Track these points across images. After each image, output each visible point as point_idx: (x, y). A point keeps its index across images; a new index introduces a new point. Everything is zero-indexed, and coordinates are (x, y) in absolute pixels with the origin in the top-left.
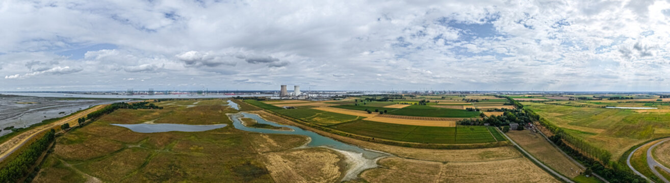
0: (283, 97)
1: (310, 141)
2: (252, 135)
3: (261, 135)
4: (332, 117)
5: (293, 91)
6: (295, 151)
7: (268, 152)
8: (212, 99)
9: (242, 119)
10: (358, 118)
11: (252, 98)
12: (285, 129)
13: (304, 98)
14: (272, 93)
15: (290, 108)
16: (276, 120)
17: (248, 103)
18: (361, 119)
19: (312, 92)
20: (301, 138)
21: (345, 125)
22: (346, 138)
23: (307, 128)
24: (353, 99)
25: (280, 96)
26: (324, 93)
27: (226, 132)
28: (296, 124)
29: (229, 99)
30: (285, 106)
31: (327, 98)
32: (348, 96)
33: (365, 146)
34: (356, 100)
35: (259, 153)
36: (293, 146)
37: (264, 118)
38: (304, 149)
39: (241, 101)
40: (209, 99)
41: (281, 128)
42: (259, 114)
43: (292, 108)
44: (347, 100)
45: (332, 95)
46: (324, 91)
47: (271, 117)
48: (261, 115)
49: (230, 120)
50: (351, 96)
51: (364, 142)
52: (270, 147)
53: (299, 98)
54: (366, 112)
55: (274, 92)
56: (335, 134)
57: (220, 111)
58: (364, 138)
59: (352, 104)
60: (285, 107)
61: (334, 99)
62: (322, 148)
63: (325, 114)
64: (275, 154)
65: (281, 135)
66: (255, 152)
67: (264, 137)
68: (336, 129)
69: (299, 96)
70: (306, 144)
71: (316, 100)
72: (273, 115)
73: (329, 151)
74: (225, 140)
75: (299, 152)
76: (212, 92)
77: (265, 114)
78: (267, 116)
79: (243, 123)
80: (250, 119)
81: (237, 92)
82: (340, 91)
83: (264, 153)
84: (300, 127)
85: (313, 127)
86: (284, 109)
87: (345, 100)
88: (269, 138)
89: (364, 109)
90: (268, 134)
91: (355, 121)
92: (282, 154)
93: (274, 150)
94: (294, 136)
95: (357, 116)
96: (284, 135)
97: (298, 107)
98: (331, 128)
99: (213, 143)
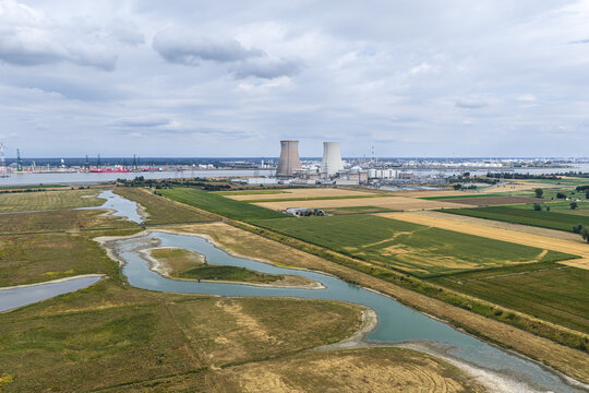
0: (289, 177)
1: (372, 326)
2: (189, 307)
3: (218, 304)
4: (447, 246)
5: (320, 160)
6: (323, 356)
7: (240, 363)
8: (41, 188)
9: (155, 255)
10: (542, 255)
11: (188, 183)
12: (292, 282)
13: (354, 181)
14: (251, 164)
15: (308, 214)
16: (266, 252)
17: (174, 199)
18: (554, 259)
19: (381, 164)
20: (345, 311)
21: (491, 276)
22: (494, 324)
23: (364, 278)
24: (529, 186)
25: (277, 176)
26: (421, 164)
27: (99, 302)
28: (328, 265)
29: (105, 186)
30: (293, 208)
31: (433, 184)
32: (507, 176)
33: (567, 368)
34: (539, 192)
35: (213, 367)
36: (318, 341)
37: (227, 245)
38: (352, 353)
39: (149, 191)
40: (29, 189)
41: (281, 278)
42: (209, 233)
43: (317, 213)
44: (503, 188)
45: (448, 174)
46: (420, 160)
47: (251, 242)
48: (216, 238)
49: (113, 258)
50: (518, 177)
51: (564, 350)
52: (246, 345)
53: (339, 182)
54: (579, 237)
55: (258, 161)
56: (457, 304)
57: (74, 232)
58: (565, 335)
59: (523, 206)
60: (293, 211)
61: (457, 188)
62: (411, 352)
63: (422, 233)
64: (262, 368)
65: (280, 303)
66: (198, 366)
67: (228, 309)
68: (461, 289)
69: (337, 175)
70: (359, 334)
71: (395, 189)
72: (254, 237)
73: (435, 365)
74: (97, 331)
75: (337, 362)
76: (41, 163)
77: (229, 234)
78: (237, 238)
79: (157, 265)
80: (179, 253)
81: (136, 162)
82: (480, 160)
83: (229, 365)
84: (341, 277)
85: (384, 276)
86: (291, 216)
87: (494, 190)
88: (243, 311)
89: (571, 226)
90: (238, 300)
91: (531, 267)
92: (285, 367)
93: (260, 355)
94: (323, 306)
95: (541, 250)
96: (290, 302)
97: (337, 212)
98: (440, 284)
99: (51, 350)
